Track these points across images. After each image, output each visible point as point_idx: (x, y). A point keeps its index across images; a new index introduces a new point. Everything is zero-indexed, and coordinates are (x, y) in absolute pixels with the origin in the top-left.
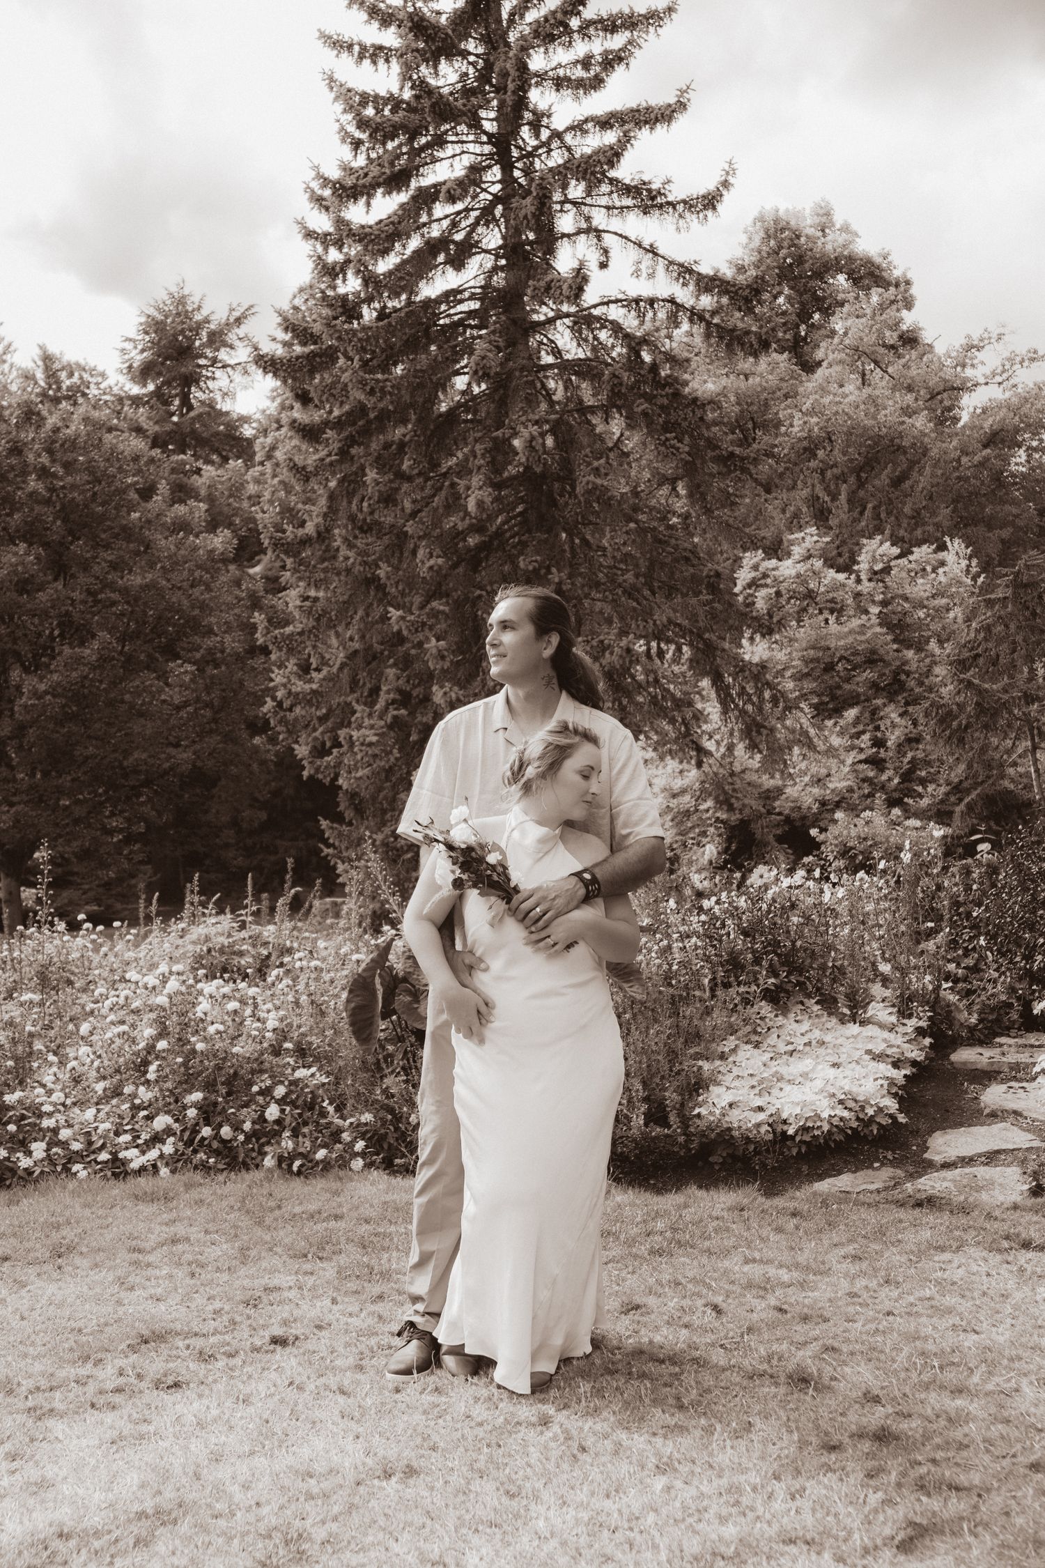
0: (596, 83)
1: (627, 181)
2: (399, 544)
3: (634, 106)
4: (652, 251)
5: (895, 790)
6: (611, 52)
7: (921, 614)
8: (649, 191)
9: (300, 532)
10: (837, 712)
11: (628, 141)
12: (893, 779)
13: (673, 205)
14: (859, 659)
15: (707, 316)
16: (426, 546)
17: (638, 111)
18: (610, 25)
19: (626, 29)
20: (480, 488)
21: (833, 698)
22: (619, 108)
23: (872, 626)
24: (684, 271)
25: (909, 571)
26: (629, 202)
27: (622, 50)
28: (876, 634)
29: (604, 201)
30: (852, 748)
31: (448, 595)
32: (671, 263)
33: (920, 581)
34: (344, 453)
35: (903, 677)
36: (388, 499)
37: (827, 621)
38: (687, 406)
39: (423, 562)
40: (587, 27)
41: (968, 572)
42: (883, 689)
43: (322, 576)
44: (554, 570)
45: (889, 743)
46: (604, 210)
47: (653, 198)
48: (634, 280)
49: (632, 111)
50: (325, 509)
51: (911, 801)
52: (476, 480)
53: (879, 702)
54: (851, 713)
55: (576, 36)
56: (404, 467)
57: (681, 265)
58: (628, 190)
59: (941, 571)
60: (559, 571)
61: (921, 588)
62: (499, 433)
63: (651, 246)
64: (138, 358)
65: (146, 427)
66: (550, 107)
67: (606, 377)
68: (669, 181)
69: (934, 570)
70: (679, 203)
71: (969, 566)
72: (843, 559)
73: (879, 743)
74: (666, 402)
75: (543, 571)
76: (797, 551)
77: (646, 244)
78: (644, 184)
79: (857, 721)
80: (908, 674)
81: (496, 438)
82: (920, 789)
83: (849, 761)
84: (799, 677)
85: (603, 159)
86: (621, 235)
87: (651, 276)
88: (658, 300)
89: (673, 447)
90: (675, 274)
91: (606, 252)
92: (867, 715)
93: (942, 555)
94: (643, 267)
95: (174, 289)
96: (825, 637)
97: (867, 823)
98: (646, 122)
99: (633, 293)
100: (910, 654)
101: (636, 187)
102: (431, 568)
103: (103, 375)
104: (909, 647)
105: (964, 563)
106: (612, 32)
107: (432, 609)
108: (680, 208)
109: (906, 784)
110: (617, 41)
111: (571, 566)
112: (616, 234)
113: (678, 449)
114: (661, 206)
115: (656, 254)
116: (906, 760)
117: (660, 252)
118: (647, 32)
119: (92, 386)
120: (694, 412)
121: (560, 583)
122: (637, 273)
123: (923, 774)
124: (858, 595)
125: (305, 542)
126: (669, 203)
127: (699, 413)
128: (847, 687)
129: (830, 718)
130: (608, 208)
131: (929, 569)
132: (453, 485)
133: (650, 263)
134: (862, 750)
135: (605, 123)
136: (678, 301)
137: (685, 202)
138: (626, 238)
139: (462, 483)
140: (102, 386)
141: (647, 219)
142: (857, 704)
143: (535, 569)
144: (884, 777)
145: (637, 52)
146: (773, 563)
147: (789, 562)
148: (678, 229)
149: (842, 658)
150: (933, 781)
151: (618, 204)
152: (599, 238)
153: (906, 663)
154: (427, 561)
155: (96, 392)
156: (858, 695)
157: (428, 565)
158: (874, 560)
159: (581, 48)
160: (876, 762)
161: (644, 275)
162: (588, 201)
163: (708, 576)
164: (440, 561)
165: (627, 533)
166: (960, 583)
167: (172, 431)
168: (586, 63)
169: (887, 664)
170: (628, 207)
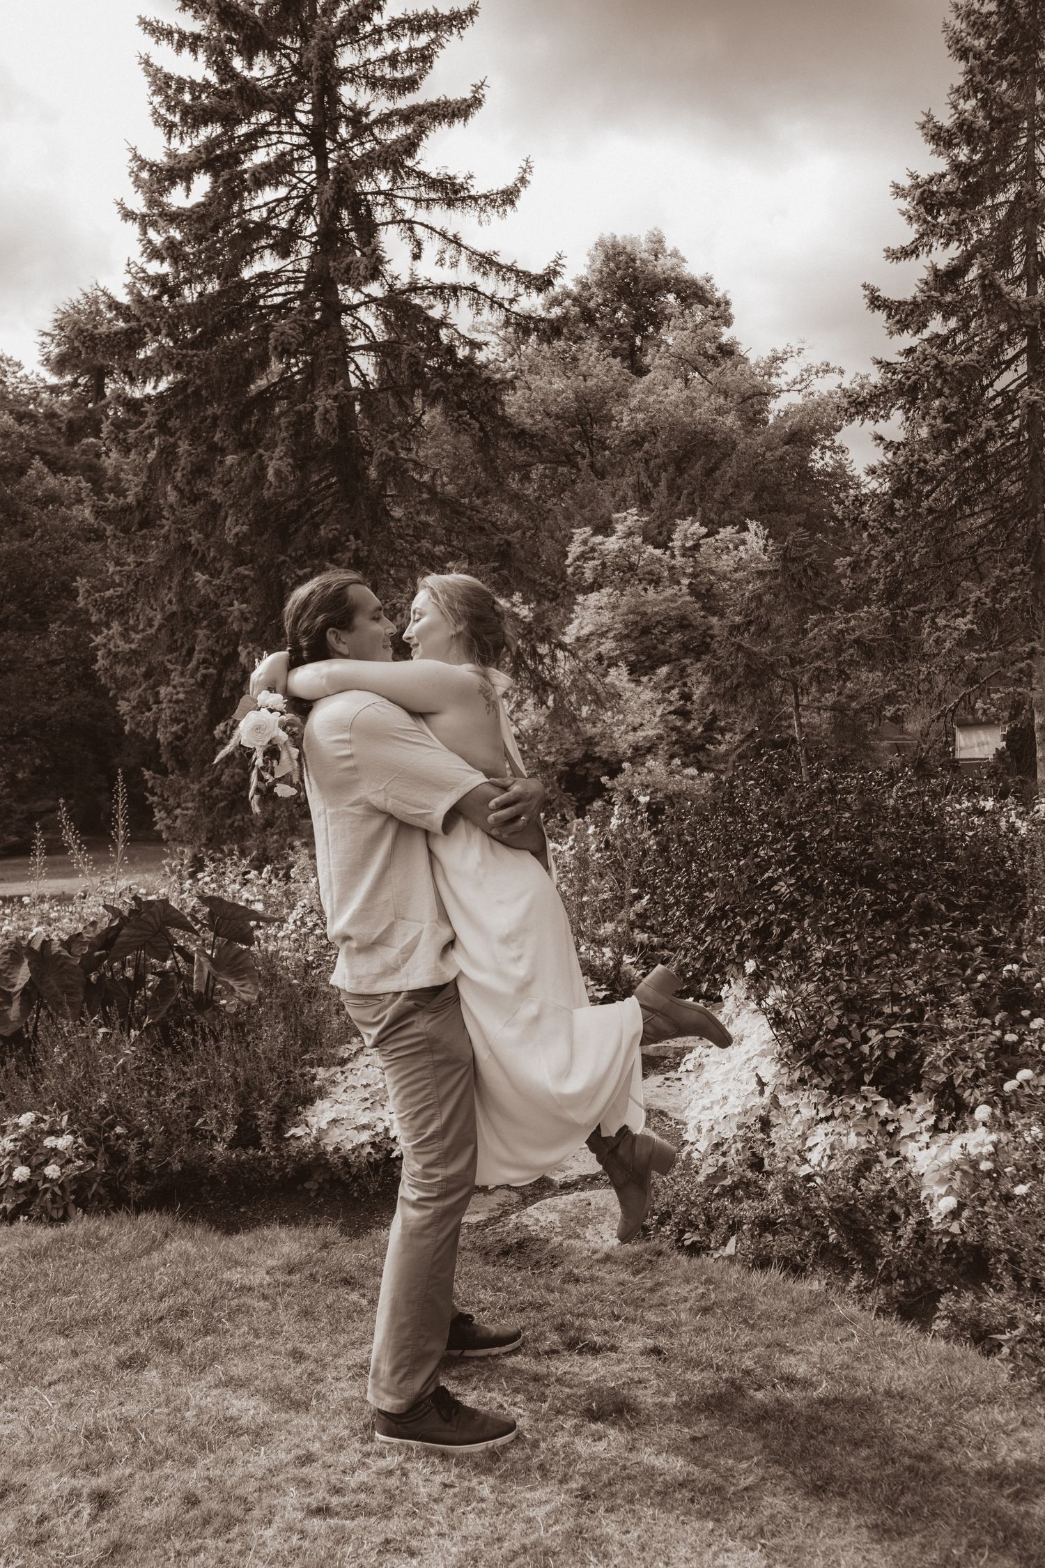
0: (410, 84)
1: (433, 175)
2: (214, 512)
3: (434, 101)
4: (456, 241)
5: (699, 738)
6: (416, 50)
7: (726, 585)
8: (453, 184)
9: (121, 501)
10: (652, 669)
11: (423, 132)
12: (695, 727)
13: (474, 199)
14: (671, 624)
15: (507, 306)
16: (233, 515)
17: (437, 105)
18: (415, 24)
19: (431, 29)
20: (281, 458)
21: (649, 657)
22: (421, 103)
23: (683, 595)
24: (486, 262)
25: (716, 548)
26: (433, 195)
27: (427, 47)
28: (685, 603)
29: (412, 193)
30: (663, 700)
31: (251, 561)
32: (473, 253)
33: (725, 557)
34: (162, 427)
35: (708, 640)
36: (200, 470)
37: (645, 590)
38: (481, 385)
39: (230, 530)
40: (396, 26)
41: (765, 550)
42: (692, 650)
43: (141, 542)
44: (352, 537)
45: (695, 697)
46: (411, 202)
47: (456, 192)
48: (438, 268)
49: (432, 105)
50: (145, 479)
51: (711, 747)
52: (279, 451)
53: (687, 661)
54: (664, 670)
55: (385, 34)
56: (216, 439)
57: (482, 256)
58: (433, 184)
59: (741, 548)
60: (357, 539)
61: (725, 563)
62: (300, 407)
63: (455, 236)
64: (55, 351)
65: (60, 412)
66: (368, 107)
67: (404, 357)
68: (471, 177)
69: (736, 548)
70: (480, 197)
71: (765, 545)
72: (659, 536)
73: (686, 697)
74: (461, 381)
75: (343, 539)
76: (620, 528)
77: (450, 234)
78: (450, 178)
79: (668, 677)
80: (712, 637)
81: (299, 412)
82: (719, 737)
83: (659, 712)
84: (619, 638)
85: (400, 149)
86: (427, 226)
87: (454, 265)
88: (461, 288)
89: (465, 423)
90: (476, 264)
91: (419, 244)
92: (677, 672)
93: (744, 535)
94: (447, 256)
95: (88, 290)
96: (644, 604)
97: (650, 772)
98: (444, 117)
99: (437, 281)
100: (714, 620)
101: (441, 181)
102: (237, 534)
103: (19, 365)
104: (714, 614)
105: (762, 542)
106: (418, 33)
107: (238, 574)
108: (482, 202)
109: (709, 733)
110: (422, 40)
111: (371, 533)
112: (422, 224)
113: (469, 425)
114: (463, 200)
115: (460, 245)
116: (708, 712)
117: (464, 242)
118: (451, 33)
119: (9, 375)
120: (486, 391)
121: (357, 550)
122: (441, 262)
123: (722, 724)
124: (672, 568)
125: (127, 509)
126: (470, 197)
127: (491, 392)
128: (661, 647)
129: (646, 674)
130: (417, 201)
131: (731, 546)
132: (261, 456)
133: (454, 252)
134: (671, 702)
135: (406, 116)
136: (480, 289)
137: (486, 197)
138: (432, 228)
139: (266, 454)
140: (18, 375)
141: (451, 212)
142: (668, 662)
143: (335, 538)
144: (690, 727)
145: (440, 52)
146: (599, 538)
147: (613, 538)
148: (480, 223)
149: (658, 623)
150: (731, 730)
151: (425, 196)
152: (411, 229)
153: (711, 628)
154: (233, 528)
155: (13, 380)
156: (670, 655)
157: (234, 531)
158: (686, 538)
159: (389, 46)
160: (684, 714)
161: (448, 263)
162: (399, 193)
163: (499, 545)
164: (245, 528)
165: (420, 503)
166: (759, 560)
167: (86, 417)
168: (393, 59)
169: (696, 628)
170: (433, 200)
